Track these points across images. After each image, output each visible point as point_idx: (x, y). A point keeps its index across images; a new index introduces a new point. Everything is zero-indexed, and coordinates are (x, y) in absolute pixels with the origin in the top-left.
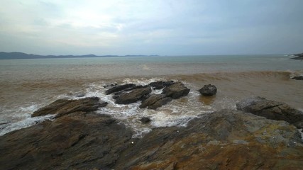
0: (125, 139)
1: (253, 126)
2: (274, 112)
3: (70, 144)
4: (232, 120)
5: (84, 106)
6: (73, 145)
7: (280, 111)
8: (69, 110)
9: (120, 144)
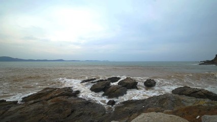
0: (102, 113)
1: (188, 102)
2: (199, 95)
3: (66, 115)
4: (173, 100)
5: (66, 92)
6: (68, 116)
7: (203, 94)
8: (57, 94)
9: (100, 116)
